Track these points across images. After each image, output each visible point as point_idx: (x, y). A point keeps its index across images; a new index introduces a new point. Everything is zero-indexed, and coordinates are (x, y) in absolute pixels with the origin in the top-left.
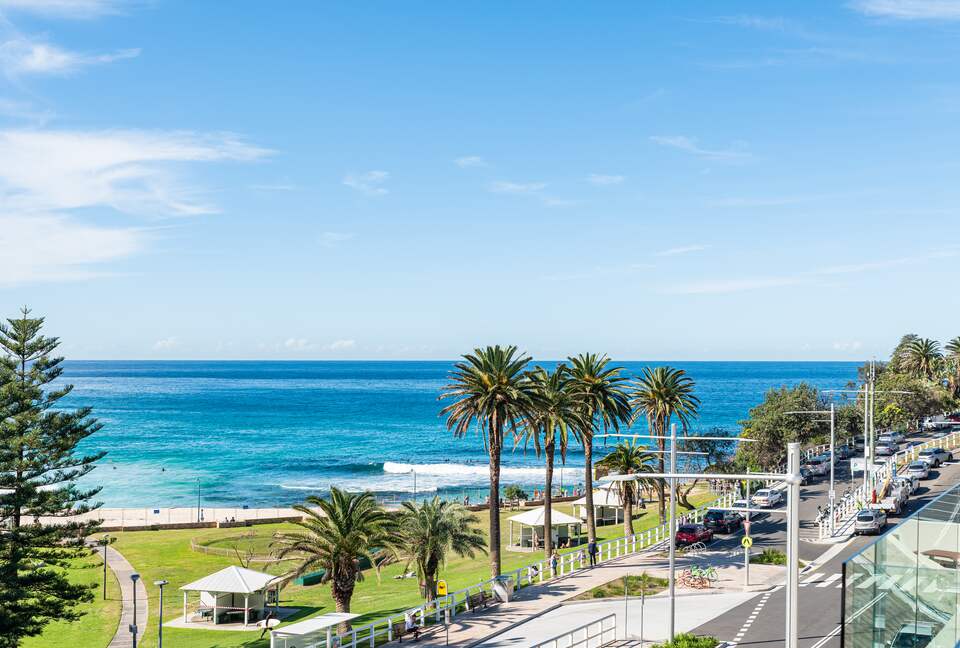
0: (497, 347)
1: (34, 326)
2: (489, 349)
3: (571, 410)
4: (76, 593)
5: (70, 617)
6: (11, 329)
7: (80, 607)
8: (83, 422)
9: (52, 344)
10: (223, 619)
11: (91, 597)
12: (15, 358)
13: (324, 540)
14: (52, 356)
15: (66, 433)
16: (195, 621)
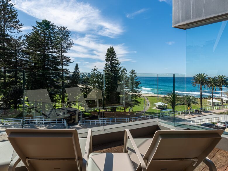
0: (201, 74)
1: (134, 71)
2: (200, 74)
3: (217, 84)
4: (139, 102)
5: (138, 105)
6: (131, 71)
7: (139, 104)
8: (139, 82)
9: (136, 73)
10: (159, 108)
11: (141, 103)
12: (131, 75)
13: (170, 99)
14: (136, 74)
15: (137, 84)
16: (155, 108)
